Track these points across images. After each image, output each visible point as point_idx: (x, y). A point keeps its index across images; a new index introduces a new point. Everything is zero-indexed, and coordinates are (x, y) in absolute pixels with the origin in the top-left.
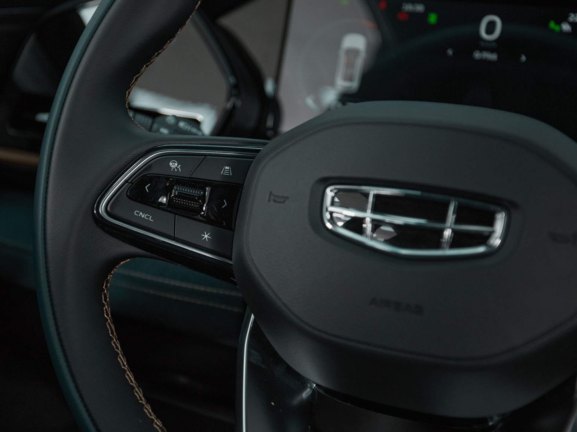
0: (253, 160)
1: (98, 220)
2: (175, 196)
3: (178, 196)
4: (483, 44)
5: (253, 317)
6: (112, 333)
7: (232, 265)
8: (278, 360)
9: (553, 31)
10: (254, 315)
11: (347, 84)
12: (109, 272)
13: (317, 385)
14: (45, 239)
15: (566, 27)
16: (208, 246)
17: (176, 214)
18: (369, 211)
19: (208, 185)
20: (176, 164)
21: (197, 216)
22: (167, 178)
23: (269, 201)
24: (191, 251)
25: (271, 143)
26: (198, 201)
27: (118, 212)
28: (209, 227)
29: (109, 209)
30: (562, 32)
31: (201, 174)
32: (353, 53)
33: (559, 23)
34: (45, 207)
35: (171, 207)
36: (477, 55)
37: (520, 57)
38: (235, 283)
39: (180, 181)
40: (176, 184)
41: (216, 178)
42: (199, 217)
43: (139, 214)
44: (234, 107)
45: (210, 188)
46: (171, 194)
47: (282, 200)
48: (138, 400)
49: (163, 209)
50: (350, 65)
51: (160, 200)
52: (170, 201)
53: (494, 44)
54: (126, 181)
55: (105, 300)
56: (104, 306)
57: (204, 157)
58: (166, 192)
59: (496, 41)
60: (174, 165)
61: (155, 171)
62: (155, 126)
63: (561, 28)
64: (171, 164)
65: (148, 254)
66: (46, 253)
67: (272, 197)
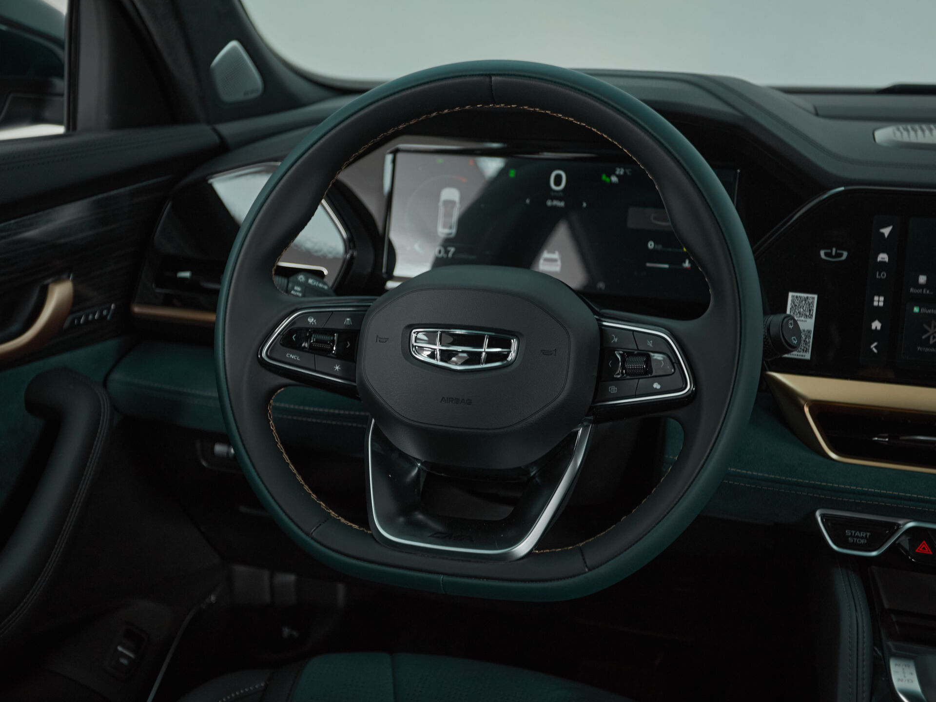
0: (364, 312)
1: (261, 362)
2: (313, 342)
3: (317, 341)
4: (552, 194)
5: (373, 421)
6: (277, 439)
7: (356, 386)
8: (392, 448)
9: (605, 182)
10: (375, 420)
11: (447, 231)
12: (271, 398)
13: (422, 464)
14: (226, 378)
15: (614, 179)
16: (339, 374)
17: (315, 354)
18: (438, 343)
19: (336, 332)
20: (313, 320)
21: (330, 354)
22: (307, 329)
23: (376, 341)
24: (328, 379)
25: (379, 299)
26: (329, 344)
27: (275, 356)
28: (338, 361)
29: (268, 354)
30: (611, 182)
31: (329, 326)
32: (450, 203)
33: (609, 176)
34: (224, 356)
35: (312, 349)
36: (549, 203)
37: (582, 204)
38: (359, 399)
39: (315, 331)
40: (314, 333)
41: (341, 327)
42: (331, 355)
43: (290, 356)
44: (352, 257)
45: (337, 335)
46: (311, 340)
47: (383, 340)
48: (299, 482)
49: (306, 352)
50: (448, 215)
51: (303, 345)
52: (311, 345)
53: (561, 194)
54: (279, 334)
55: (270, 417)
56: (270, 421)
57: (331, 313)
58: (307, 339)
59: (563, 191)
60: (311, 320)
61: (299, 325)
62: (290, 285)
63: (611, 180)
64: (309, 319)
65: (298, 383)
66: (228, 387)
67: (378, 339)
